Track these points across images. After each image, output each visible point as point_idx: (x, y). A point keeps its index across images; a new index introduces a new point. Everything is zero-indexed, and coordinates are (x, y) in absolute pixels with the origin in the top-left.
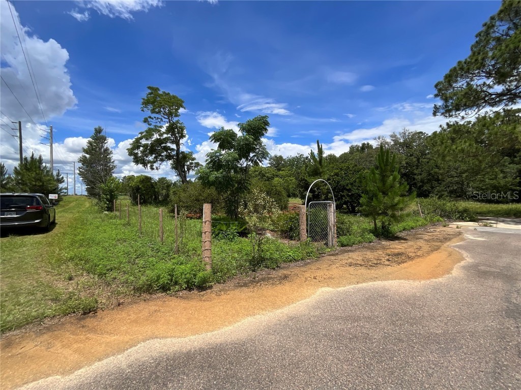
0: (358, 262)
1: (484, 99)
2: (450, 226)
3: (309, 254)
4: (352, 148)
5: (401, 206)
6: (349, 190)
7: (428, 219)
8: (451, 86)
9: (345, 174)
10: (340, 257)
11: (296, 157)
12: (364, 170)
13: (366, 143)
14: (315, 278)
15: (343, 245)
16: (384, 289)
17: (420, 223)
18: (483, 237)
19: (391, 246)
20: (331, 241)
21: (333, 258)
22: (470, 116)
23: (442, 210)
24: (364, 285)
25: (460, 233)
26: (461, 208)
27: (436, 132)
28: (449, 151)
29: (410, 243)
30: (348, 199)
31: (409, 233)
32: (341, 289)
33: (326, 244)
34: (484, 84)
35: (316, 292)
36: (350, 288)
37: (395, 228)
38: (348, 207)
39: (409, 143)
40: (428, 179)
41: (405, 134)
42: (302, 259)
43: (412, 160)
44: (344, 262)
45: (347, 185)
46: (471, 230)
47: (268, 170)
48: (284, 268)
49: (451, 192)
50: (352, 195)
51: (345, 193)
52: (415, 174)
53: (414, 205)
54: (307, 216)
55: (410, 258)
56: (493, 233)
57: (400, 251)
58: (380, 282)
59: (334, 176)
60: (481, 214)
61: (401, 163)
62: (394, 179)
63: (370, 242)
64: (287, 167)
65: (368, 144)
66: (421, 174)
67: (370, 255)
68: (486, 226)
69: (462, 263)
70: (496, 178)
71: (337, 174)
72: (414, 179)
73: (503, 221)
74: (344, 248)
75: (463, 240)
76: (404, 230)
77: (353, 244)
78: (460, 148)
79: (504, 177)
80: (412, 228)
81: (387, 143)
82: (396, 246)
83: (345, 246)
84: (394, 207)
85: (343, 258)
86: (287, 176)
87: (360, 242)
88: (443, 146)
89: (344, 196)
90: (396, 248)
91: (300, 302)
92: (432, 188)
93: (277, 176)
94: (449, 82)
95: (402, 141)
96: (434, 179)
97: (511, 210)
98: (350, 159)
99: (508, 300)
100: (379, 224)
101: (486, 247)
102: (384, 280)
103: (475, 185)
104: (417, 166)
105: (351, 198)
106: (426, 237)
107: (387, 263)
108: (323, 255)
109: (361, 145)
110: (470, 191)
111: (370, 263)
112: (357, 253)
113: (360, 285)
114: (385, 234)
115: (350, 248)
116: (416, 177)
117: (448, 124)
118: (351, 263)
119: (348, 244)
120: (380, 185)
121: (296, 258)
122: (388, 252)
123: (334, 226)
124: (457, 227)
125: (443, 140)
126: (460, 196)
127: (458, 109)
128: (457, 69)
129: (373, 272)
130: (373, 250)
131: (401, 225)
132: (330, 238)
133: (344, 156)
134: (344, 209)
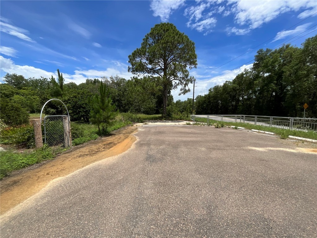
0: (86, 153)
1: (145, 69)
2: (134, 125)
3: (44, 157)
4: (88, 81)
5: (112, 117)
6: (84, 108)
7: (126, 123)
8: (134, 59)
9: (81, 97)
10: (73, 153)
11: (40, 79)
12: (94, 96)
13: (97, 79)
14: (48, 174)
15: (76, 145)
16: (99, 165)
17: (122, 125)
18: (144, 129)
19: (107, 140)
20: (67, 143)
21: (67, 155)
22: (141, 76)
23: (131, 118)
24: (87, 167)
25: (137, 128)
26: (138, 117)
27: (129, 80)
28: (134, 90)
29: (116, 136)
30: (84, 113)
31: (117, 131)
32: (69, 175)
33: (64, 146)
34: (145, 62)
35: (47, 184)
36: (76, 172)
37: (110, 129)
38: (84, 119)
39: (119, 83)
40: (127, 103)
41: (117, 78)
42: (37, 163)
43: (120, 93)
44: (75, 156)
45: (83, 104)
46: (141, 127)
47: (4, 87)
48: (14, 175)
49: (136, 110)
50: (87, 111)
51: (81, 109)
52: (122, 100)
53: (119, 116)
54: (43, 127)
55: (115, 144)
56: (147, 127)
57: (111, 141)
58: (97, 162)
59: (73, 98)
60: (145, 119)
61: (115, 94)
62: (109, 102)
63: (95, 139)
64: (30, 86)
65: (98, 80)
66: (124, 101)
67: (94, 147)
68: (145, 124)
69: (136, 142)
70: (150, 104)
71: (75, 97)
72: (122, 103)
73: (151, 122)
74: (77, 146)
75: (138, 131)
76: (114, 130)
77: (84, 142)
78: (137, 89)
79: (152, 104)
80: (119, 128)
81: (108, 81)
82: (109, 139)
83: (78, 145)
84: (108, 117)
85: (76, 153)
86: (29, 94)
87: (89, 140)
88: (132, 87)
89: (80, 112)
90: (109, 140)
91: (28, 199)
92: (129, 108)
93: (17, 94)
94: (134, 57)
95: (116, 81)
96: (130, 103)
97: (153, 117)
98: (86, 87)
99: (147, 154)
100: (101, 128)
101: (144, 133)
102: (99, 160)
103: (144, 107)
104: (123, 96)
105: (85, 113)
106: (124, 132)
107: (103, 150)
108: (60, 154)
109: (93, 80)
110: (142, 110)
111: (93, 152)
112: (85, 148)
113: (84, 168)
114: (104, 133)
115: (81, 145)
116: (122, 102)
117: (133, 77)
118: (81, 155)
119: (80, 143)
120: (101, 105)
121: (30, 163)
122: (105, 143)
123: (69, 133)
124: (136, 126)
125: (131, 84)
126: (138, 112)
127: (137, 71)
128: (137, 52)
129: (94, 157)
130: (96, 143)
131: (113, 128)
132: (66, 141)
133: (82, 85)
134: (82, 120)
